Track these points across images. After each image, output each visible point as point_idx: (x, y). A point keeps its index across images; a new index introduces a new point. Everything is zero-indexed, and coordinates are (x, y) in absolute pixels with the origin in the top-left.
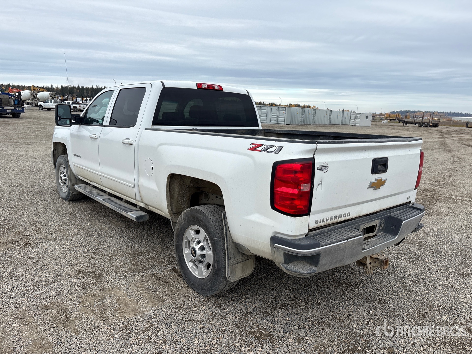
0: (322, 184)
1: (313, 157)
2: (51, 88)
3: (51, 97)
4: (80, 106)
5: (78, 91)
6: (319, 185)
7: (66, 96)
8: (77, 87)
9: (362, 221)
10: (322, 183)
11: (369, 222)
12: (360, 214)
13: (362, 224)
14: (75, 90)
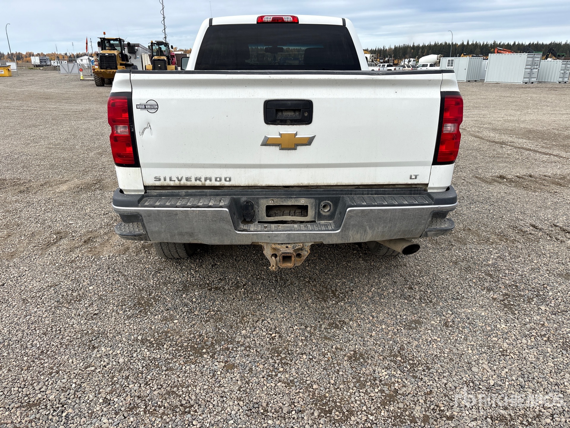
0: (150, 128)
1: (131, 91)
2: (384, 50)
3: (371, 60)
4: (395, 69)
5: (412, 50)
6: (145, 129)
7: (388, 57)
8: (412, 46)
9: (265, 194)
10: (152, 127)
11: (282, 198)
12: (256, 182)
13: (263, 198)
14: (409, 50)
